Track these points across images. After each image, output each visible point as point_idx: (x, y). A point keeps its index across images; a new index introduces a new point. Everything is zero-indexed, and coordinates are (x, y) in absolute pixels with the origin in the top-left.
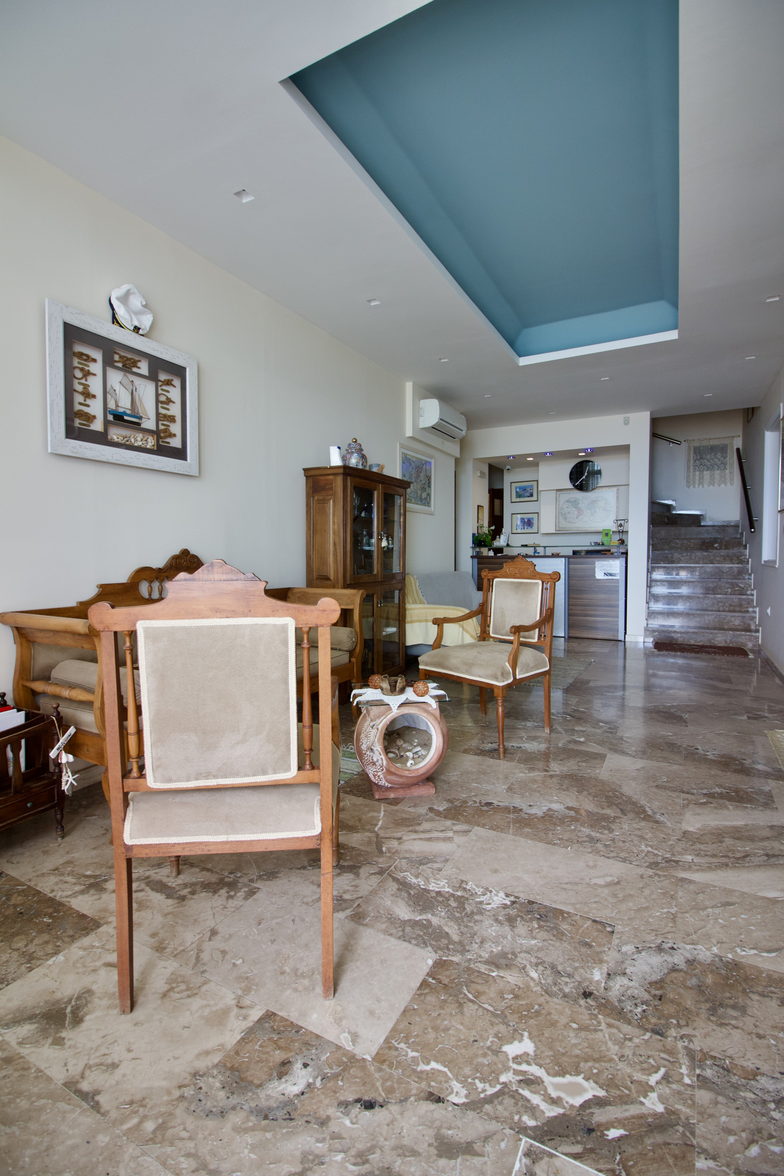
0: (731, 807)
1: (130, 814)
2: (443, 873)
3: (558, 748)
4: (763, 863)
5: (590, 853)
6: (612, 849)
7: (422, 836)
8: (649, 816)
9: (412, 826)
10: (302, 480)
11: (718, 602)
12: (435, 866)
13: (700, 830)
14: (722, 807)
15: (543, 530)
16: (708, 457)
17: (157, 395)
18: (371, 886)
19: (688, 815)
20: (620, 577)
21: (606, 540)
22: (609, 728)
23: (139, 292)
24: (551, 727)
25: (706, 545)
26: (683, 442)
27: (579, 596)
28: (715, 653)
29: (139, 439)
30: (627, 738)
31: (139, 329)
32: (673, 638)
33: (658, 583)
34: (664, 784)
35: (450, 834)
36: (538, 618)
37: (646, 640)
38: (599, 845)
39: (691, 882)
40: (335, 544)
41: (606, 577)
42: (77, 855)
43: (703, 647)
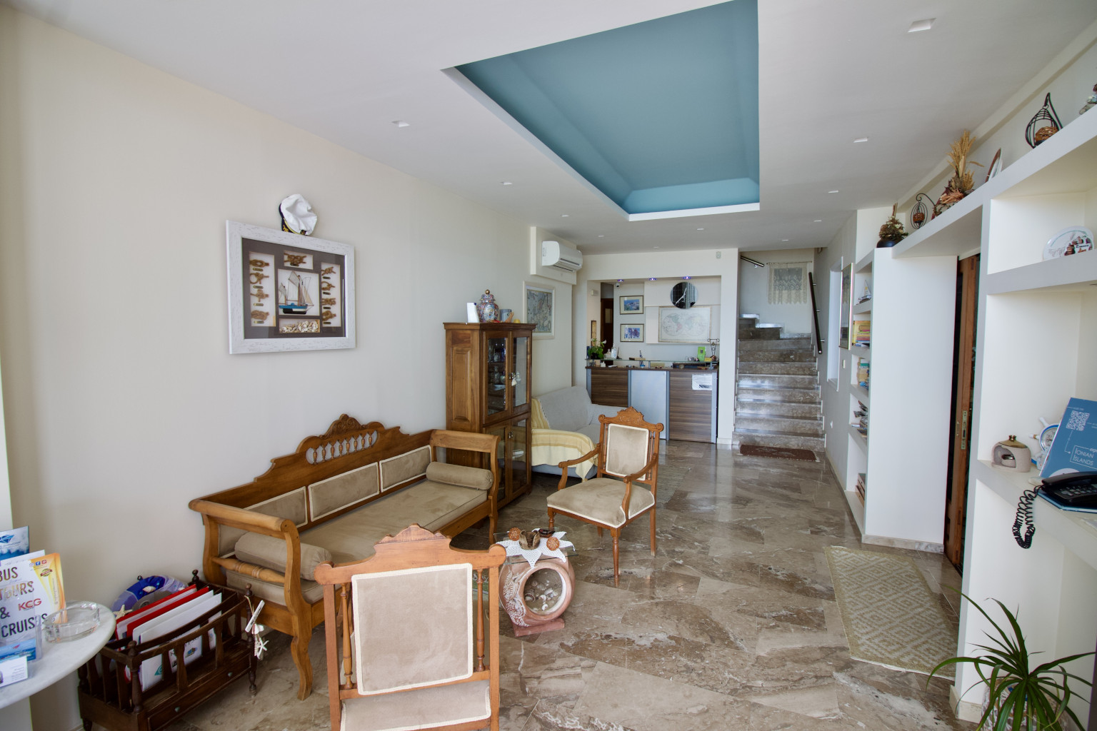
0: (792, 630)
1: (344, 715)
2: (575, 710)
3: (662, 572)
4: (813, 685)
5: (687, 682)
6: (703, 678)
7: (557, 673)
8: (732, 642)
9: (548, 663)
10: (442, 332)
11: (793, 409)
12: (570, 703)
13: (768, 654)
14: (787, 630)
15: (648, 340)
16: (786, 278)
17: (321, 283)
18: (520, 728)
19: (761, 640)
20: (712, 389)
21: (701, 356)
22: (703, 548)
23: (305, 198)
24: (656, 549)
25: (784, 357)
26: (766, 265)
27: (678, 404)
28: (789, 457)
29: (305, 326)
30: (717, 558)
31: (305, 232)
32: (755, 441)
33: (744, 391)
34: (745, 608)
35: (579, 670)
36: (645, 465)
37: (734, 443)
38: (693, 674)
39: (760, 706)
40: (472, 390)
42: (271, 712)
43: (780, 450)
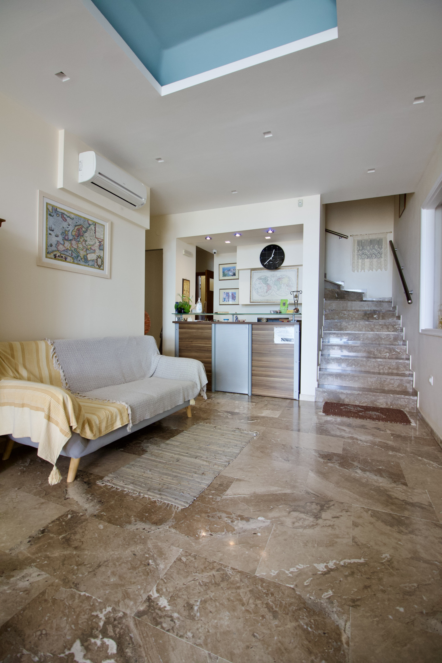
11: (379, 365)
15: (239, 302)
16: (368, 248)
20: (295, 342)
21: (283, 309)
25: (368, 316)
26: (349, 237)
27: (260, 358)
32: (340, 399)
37: (317, 400)
41: (283, 342)
